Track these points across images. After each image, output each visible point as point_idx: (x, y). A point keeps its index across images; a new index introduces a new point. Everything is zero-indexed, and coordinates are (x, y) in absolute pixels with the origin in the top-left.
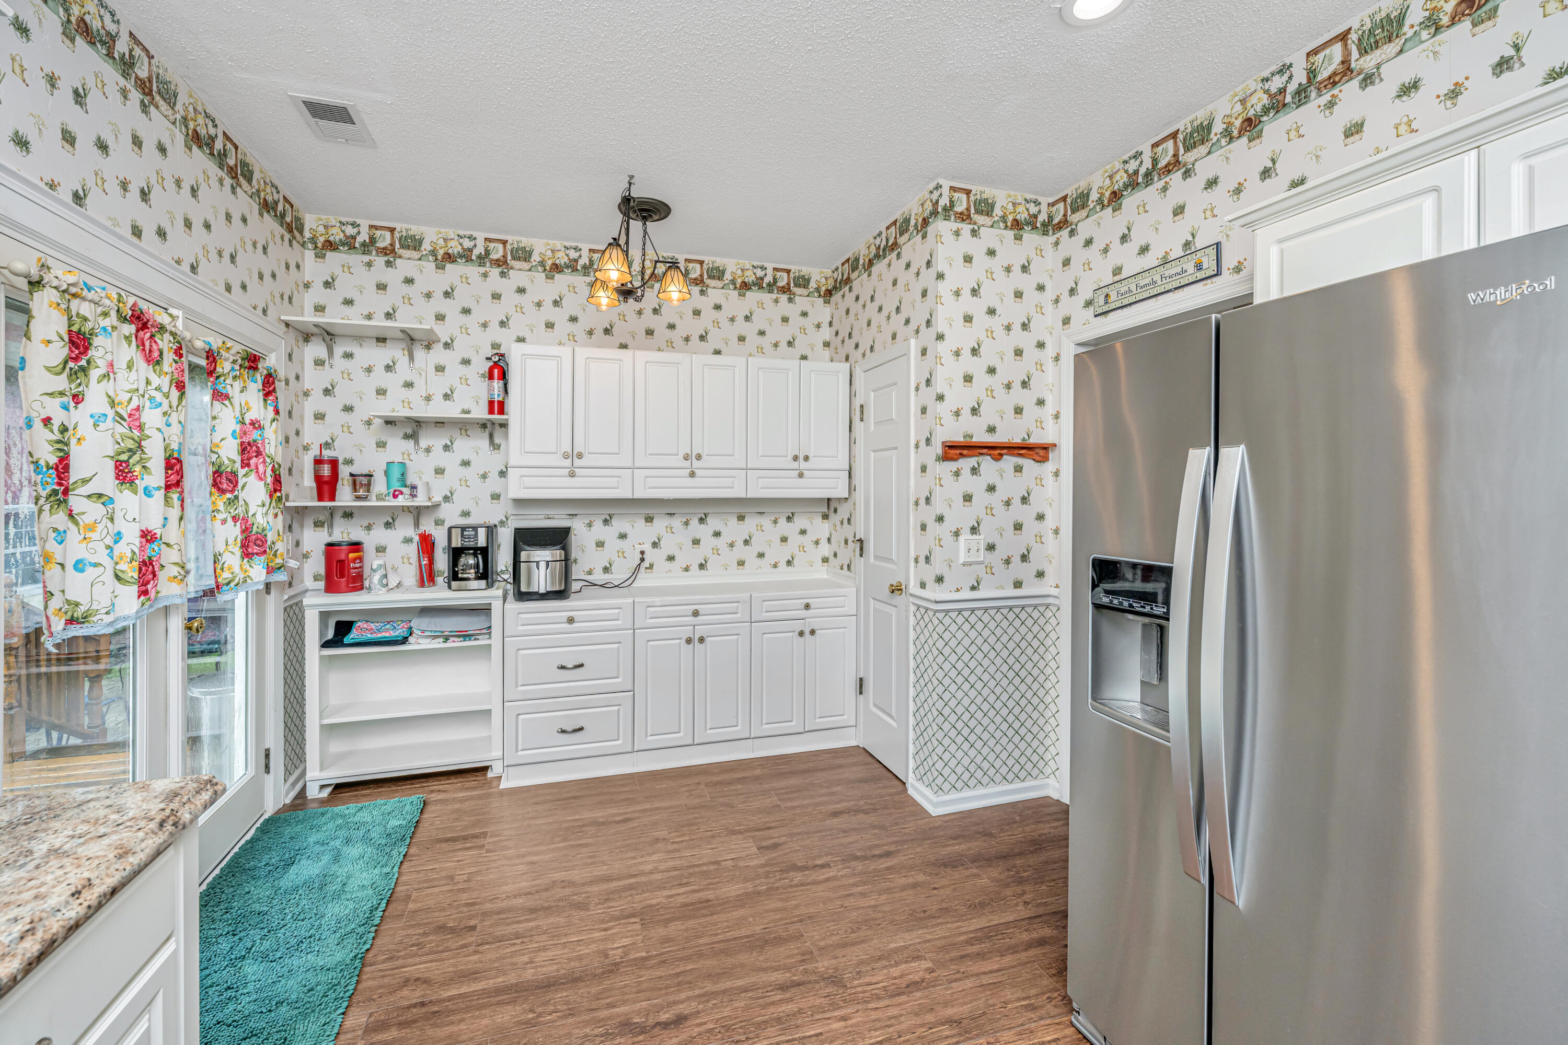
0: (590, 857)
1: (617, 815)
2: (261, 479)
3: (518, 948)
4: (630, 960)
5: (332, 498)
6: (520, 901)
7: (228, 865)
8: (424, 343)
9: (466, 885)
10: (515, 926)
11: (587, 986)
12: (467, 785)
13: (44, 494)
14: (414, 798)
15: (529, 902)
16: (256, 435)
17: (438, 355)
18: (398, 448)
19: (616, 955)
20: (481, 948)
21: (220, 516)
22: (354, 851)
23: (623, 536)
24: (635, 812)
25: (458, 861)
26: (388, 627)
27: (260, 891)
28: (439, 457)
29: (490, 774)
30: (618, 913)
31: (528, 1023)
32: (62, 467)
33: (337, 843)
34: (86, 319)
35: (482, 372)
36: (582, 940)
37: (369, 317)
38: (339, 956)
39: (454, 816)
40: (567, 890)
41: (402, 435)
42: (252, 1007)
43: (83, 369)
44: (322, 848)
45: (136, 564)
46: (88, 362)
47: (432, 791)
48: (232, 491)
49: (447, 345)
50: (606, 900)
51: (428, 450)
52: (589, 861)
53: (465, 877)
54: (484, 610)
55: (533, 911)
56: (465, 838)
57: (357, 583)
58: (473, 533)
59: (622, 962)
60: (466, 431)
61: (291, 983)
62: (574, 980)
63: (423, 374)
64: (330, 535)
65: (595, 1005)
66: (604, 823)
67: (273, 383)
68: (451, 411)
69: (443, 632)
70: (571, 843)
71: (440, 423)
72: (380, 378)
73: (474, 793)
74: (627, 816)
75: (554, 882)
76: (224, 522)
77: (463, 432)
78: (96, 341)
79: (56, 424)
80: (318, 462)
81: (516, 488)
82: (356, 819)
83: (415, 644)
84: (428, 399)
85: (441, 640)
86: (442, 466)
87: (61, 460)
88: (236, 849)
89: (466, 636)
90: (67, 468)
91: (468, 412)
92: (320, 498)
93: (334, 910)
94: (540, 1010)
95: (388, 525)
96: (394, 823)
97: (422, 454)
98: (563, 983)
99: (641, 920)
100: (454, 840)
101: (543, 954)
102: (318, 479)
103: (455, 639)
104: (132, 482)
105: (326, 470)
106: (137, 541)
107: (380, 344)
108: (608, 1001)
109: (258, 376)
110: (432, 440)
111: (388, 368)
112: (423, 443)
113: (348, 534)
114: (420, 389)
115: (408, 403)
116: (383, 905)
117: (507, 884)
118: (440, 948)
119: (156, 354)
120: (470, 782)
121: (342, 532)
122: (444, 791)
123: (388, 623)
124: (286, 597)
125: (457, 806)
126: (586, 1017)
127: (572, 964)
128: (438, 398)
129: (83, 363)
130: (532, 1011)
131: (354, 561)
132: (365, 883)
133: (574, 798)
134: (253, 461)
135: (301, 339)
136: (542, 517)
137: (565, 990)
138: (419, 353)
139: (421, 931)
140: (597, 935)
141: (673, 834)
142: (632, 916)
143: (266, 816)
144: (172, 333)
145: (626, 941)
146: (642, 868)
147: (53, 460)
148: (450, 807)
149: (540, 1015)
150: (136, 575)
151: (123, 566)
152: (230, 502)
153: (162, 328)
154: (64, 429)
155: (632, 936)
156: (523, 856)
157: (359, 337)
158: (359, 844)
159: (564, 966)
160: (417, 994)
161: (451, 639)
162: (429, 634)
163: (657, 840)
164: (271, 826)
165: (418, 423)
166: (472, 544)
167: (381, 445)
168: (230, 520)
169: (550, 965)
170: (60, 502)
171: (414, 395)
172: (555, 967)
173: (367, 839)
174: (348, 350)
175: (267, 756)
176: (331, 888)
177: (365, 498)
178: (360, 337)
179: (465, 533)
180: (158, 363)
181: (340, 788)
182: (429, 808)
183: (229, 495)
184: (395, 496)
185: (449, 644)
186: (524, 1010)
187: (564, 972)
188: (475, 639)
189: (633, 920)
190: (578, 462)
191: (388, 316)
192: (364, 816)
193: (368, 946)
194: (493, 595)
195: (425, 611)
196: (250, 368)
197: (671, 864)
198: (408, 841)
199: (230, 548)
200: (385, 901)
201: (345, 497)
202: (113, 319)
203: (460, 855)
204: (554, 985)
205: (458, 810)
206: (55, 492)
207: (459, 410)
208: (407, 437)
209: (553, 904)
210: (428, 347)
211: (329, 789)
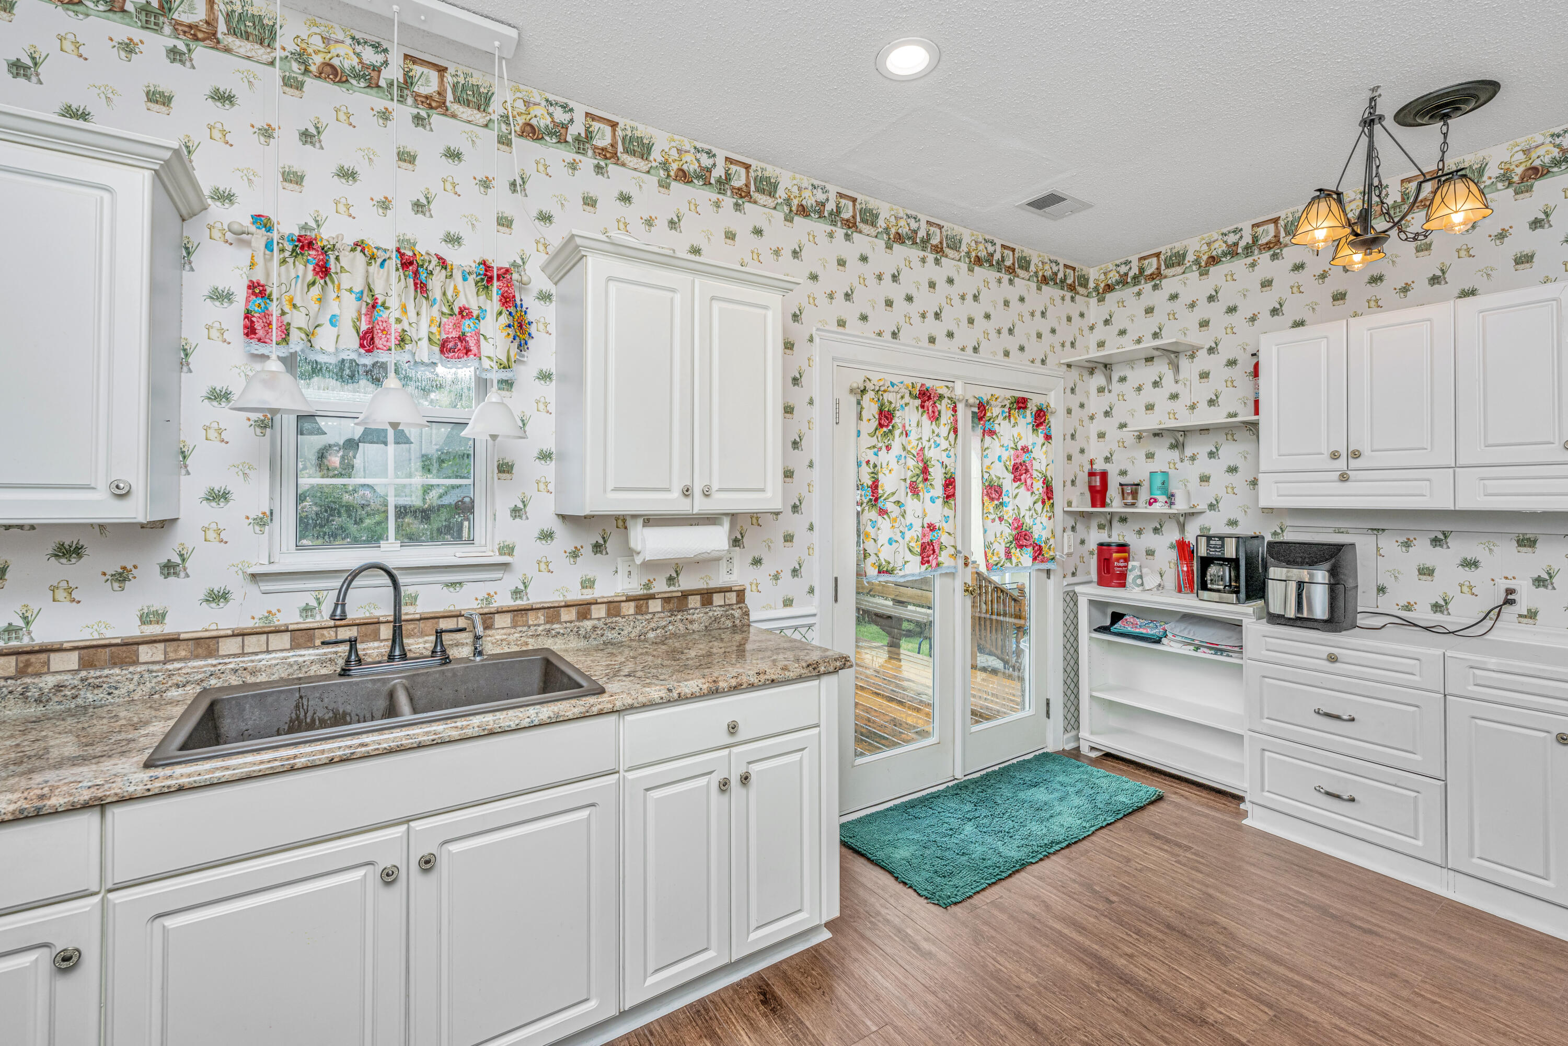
0: (1278, 931)
1: (1362, 919)
2: (1028, 490)
3: (1130, 939)
4: (1222, 1031)
5: (1103, 504)
6: (1166, 913)
7: (1004, 768)
8: (1188, 354)
9: (1135, 872)
10: (1143, 925)
11: (1159, 1010)
12: (1212, 803)
13: (865, 501)
14: (1152, 789)
15: (1175, 921)
16: (1025, 457)
17: (1203, 361)
18: (1165, 457)
19: (1211, 1015)
20: (1102, 918)
21: (991, 517)
22: (1077, 801)
23: (1471, 564)
24: (1392, 931)
25: (1146, 853)
26: (1151, 625)
27: (1006, 791)
28: (1204, 465)
29: (1242, 806)
30: (1255, 992)
31: (1088, 987)
32: (875, 486)
33: (1071, 790)
34: (891, 403)
35: (1248, 371)
36: (1192, 980)
37: (1139, 341)
38: (1013, 854)
39: (1177, 821)
40: (1221, 937)
41: (1168, 445)
42: (953, 846)
43: (890, 431)
44: (1059, 787)
45: (919, 543)
46: (893, 427)
47: (1176, 793)
48: (998, 499)
49: (1211, 350)
50: (1254, 973)
51: (1193, 458)
52: (1274, 933)
53: (1139, 867)
54: (1236, 626)
55: (1169, 926)
56: (1168, 841)
57: (1121, 580)
58: (1220, 543)
59: (1213, 1025)
60: (1233, 435)
61: (978, 848)
62: (1153, 997)
63: (1188, 383)
64: (1110, 537)
65: (1151, 1027)
66: (1333, 916)
67: (1045, 415)
68: (1217, 416)
69: (1193, 640)
70: (1269, 907)
71: (1204, 430)
72: (1149, 394)
73: (1213, 813)
74: (1375, 929)
75: (1215, 923)
76: (993, 521)
77: (1229, 437)
78: (898, 414)
79: (872, 463)
80: (1091, 474)
81: (1270, 496)
82: (1097, 781)
83: (1169, 646)
84: (1193, 407)
85: (1192, 648)
86: (1207, 473)
87: (874, 483)
88: (1015, 761)
89: (1219, 651)
90: (876, 487)
91: (1235, 415)
92: (1094, 505)
93: (1035, 827)
94: (1104, 989)
95: (1156, 530)
96: (1122, 798)
97: (1187, 462)
98: (1141, 991)
99: (1275, 1016)
100: (1157, 837)
101: (1146, 960)
102: (1092, 489)
103: (1205, 650)
104: (918, 494)
105: (1097, 481)
106: (920, 530)
107: (1148, 363)
108: (1167, 1035)
109: (1028, 412)
110: (1198, 447)
111: (1156, 384)
112: (1189, 452)
113: (1124, 536)
114: (1185, 400)
115: (1173, 415)
116: (1064, 845)
117: (1169, 895)
118: (1075, 896)
119: (936, 414)
120: (1220, 802)
121: (1117, 535)
122: (1186, 798)
123: (1152, 621)
124: (1065, 583)
125: (1185, 814)
126: (1135, 1027)
127: (1164, 987)
128: (1203, 406)
129: (890, 427)
130: (1098, 983)
131: (1118, 560)
132: (1065, 824)
133: (1321, 874)
134: (1023, 477)
135: (1086, 374)
136: (1331, 530)
137: (1137, 995)
138: (1184, 362)
139: (1073, 877)
140: (1212, 988)
141: (1428, 987)
142: (1270, 1006)
143: (1045, 750)
144: (949, 398)
145: (1235, 1015)
146: (1335, 981)
147: (870, 483)
148: (1179, 812)
149: (1100, 991)
150: (919, 550)
151: (912, 544)
152: (997, 507)
153: (941, 397)
154: (875, 466)
155: (1247, 1018)
156: (1207, 886)
157: (1130, 362)
158: (1083, 798)
159: (1155, 981)
160: (1036, 909)
161: (1202, 649)
162: (1180, 639)
163: (1393, 975)
164: (1045, 758)
165: (1185, 432)
166: (1218, 554)
167: (1150, 456)
168: (997, 519)
169: (1143, 970)
170: (873, 506)
171: (1179, 406)
172: (1147, 976)
173: (1092, 799)
174: (1122, 374)
175: (1048, 704)
176: (1043, 814)
177: (1133, 505)
178: (1132, 361)
179: (1212, 542)
180: (937, 419)
181: (1108, 755)
182: (1162, 805)
183: (996, 502)
184: (1150, 504)
185: (1199, 654)
186: (1093, 978)
187: (1150, 984)
188: (1228, 656)
189: (1266, 1010)
190: (1354, 463)
191: (1156, 335)
192: (1104, 782)
193: (1034, 861)
194: (1246, 612)
195: (1188, 618)
196: (1019, 408)
197: (1384, 1007)
198: (1120, 816)
199: (998, 539)
200: (1067, 843)
201: (1115, 504)
202: (907, 398)
203: (1151, 850)
204: (1132, 985)
205: (1182, 818)
206: (871, 500)
207: (1225, 414)
208: (1173, 447)
209: (1195, 937)
210: (1192, 356)
211: (1099, 754)
